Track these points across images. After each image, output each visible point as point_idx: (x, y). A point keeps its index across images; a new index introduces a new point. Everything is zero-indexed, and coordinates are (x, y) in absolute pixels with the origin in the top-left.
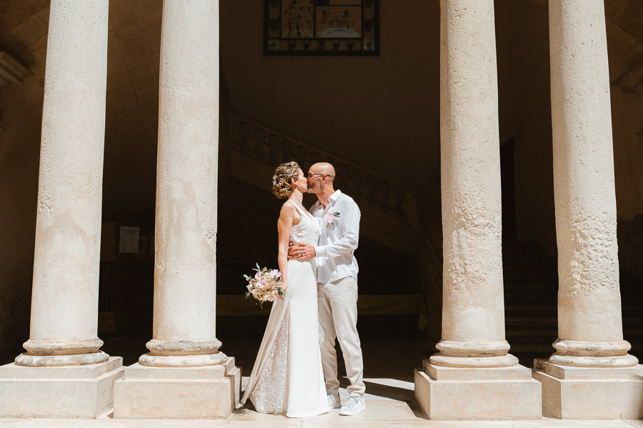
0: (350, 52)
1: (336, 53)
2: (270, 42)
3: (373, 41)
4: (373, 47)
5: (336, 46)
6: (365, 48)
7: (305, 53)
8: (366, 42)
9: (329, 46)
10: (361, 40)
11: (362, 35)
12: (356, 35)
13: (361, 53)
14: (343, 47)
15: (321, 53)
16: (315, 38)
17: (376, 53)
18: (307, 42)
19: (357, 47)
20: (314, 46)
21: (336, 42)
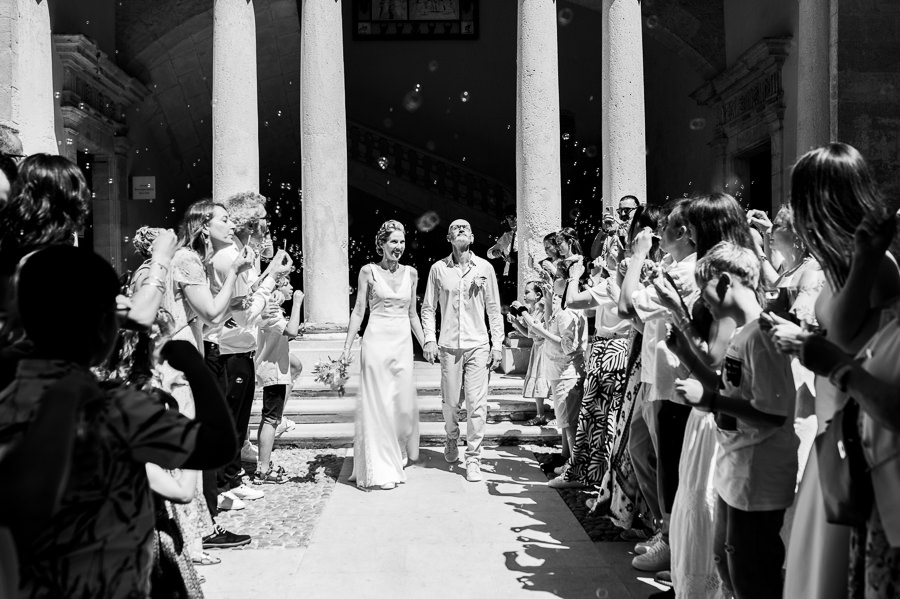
0: (448, 36)
1: (431, 36)
2: (360, 25)
3: (472, 23)
4: (472, 29)
5: (432, 29)
6: (464, 31)
7: (399, 37)
8: (464, 25)
9: (424, 29)
10: (458, 22)
11: (460, 17)
12: (454, 16)
13: (459, 37)
14: (439, 30)
15: (416, 36)
16: (408, 21)
17: (474, 36)
18: (400, 25)
19: (454, 30)
20: (407, 30)
21: (432, 24)
